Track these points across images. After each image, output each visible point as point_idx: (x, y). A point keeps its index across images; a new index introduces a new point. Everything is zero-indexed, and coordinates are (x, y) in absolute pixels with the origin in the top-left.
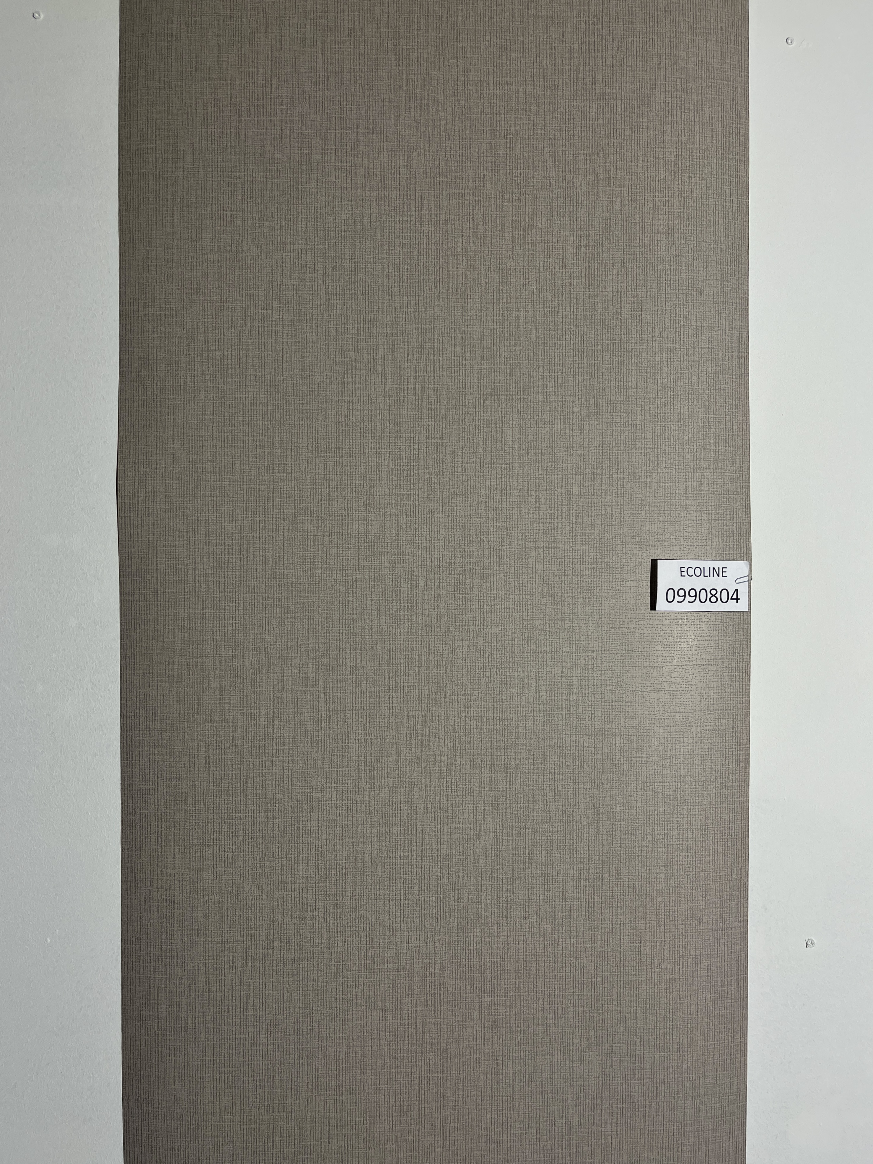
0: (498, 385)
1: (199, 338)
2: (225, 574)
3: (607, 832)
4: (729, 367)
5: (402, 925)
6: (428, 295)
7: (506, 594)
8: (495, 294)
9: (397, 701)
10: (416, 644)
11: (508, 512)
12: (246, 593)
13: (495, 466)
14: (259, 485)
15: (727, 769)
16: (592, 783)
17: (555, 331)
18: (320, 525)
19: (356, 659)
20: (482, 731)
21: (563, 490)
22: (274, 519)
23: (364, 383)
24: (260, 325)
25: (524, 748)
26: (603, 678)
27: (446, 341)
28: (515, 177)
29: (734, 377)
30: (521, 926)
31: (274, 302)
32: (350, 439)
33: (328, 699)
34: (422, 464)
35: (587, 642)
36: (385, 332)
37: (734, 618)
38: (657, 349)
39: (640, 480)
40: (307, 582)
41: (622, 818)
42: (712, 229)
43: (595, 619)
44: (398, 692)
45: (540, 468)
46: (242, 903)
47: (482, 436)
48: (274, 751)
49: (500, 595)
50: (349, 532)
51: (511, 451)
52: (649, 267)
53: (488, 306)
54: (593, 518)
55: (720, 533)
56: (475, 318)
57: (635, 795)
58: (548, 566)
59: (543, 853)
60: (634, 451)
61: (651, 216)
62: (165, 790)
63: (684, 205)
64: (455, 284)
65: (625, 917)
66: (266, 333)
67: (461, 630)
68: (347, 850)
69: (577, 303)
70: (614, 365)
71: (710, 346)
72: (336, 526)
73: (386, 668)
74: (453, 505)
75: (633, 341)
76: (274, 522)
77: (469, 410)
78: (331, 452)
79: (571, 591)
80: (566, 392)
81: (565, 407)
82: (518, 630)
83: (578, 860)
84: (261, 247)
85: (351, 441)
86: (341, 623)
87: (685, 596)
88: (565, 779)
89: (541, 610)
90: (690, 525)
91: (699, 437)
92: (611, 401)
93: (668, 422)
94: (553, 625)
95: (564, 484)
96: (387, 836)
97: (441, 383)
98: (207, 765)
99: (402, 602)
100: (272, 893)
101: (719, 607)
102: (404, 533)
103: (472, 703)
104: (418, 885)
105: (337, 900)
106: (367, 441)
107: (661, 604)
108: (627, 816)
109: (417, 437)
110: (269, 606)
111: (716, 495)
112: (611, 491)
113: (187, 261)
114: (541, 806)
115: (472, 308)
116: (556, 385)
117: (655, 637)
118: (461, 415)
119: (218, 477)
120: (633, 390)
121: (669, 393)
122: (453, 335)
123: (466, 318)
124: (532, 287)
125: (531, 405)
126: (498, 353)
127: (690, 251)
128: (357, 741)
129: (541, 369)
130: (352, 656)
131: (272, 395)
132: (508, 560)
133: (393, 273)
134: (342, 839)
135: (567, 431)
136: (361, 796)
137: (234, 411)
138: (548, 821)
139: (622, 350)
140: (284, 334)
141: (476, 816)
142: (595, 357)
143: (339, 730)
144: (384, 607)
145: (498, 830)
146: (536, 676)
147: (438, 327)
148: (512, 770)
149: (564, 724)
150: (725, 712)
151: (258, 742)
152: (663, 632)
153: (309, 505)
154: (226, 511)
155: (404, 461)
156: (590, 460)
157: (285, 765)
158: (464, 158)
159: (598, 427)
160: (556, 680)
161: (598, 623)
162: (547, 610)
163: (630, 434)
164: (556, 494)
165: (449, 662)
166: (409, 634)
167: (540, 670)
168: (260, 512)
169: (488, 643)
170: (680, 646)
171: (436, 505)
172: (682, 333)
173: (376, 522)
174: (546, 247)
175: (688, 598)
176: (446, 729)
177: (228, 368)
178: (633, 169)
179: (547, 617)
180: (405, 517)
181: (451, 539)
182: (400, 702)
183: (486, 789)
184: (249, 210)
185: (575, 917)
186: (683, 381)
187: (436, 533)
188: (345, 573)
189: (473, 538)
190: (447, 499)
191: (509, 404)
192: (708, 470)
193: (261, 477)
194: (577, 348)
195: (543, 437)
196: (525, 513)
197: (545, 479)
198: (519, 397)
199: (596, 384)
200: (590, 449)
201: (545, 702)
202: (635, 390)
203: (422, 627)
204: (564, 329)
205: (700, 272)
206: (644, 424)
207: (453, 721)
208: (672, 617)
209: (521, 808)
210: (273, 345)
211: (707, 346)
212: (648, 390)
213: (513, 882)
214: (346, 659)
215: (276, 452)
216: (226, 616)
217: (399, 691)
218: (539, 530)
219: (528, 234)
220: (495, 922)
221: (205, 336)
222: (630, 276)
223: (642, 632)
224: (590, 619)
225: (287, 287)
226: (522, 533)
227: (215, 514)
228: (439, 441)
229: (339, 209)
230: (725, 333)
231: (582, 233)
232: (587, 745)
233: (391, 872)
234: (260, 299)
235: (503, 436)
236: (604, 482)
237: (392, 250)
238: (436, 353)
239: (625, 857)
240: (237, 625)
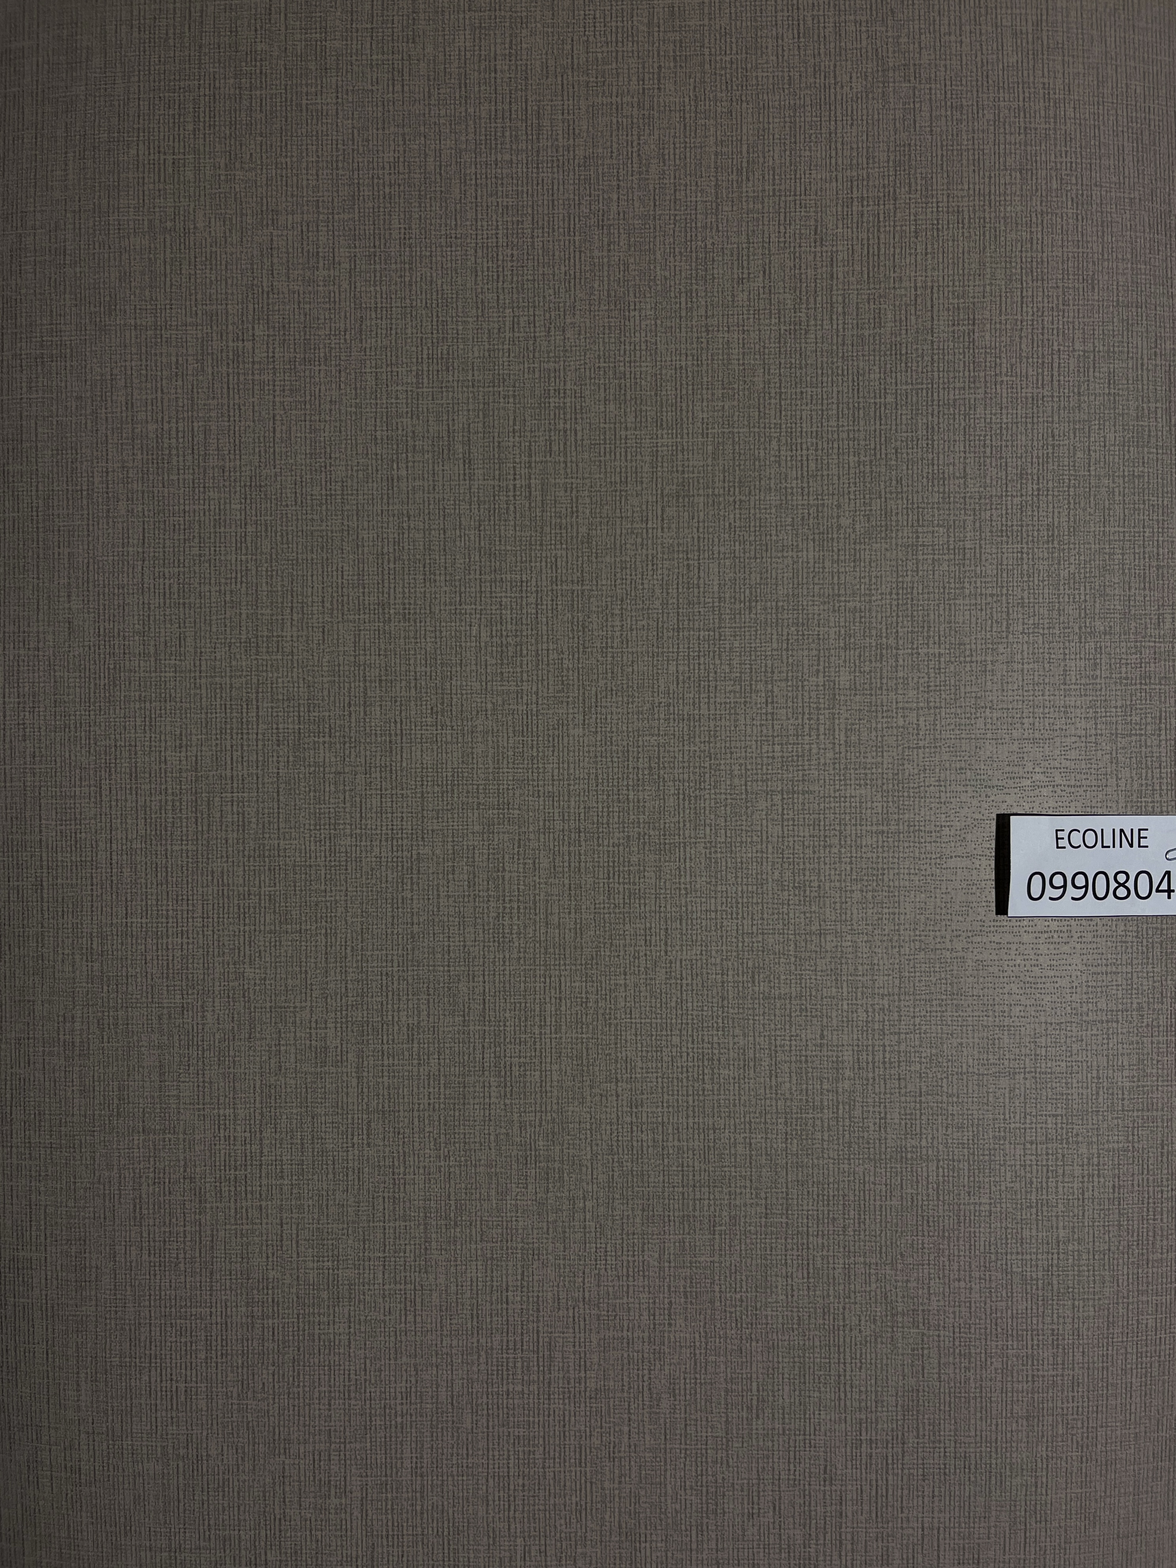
0: (691, 475)
1: (114, 398)
2: (166, 850)
3: (913, 1350)
4: (1149, 431)
5: (513, 1526)
6: (552, 305)
7: (710, 883)
8: (683, 299)
9: (500, 1092)
10: (535, 982)
11: (712, 724)
12: (207, 886)
13: (686, 634)
14: (231, 677)
15: (1151, 1227)
16: (881, 1253)
17: (801, 368)
18: (347, 752)
19: (419, 1012)
20: (665, 1152)
21: (821, 679)
22: (260, 743)
23: (431, 478)
24: (231, 371)
25: (748, 1185)
26: (903, 1047)
27: (588, 393)
28: (722, 68)
29: (1160, 451)
30: (744, 1530)
31: (256, 326)
32: (404, 587)
33: (365, 1090)
34: (544, 632)
35: (869, 977)
36: (470, 378)
37: (1162, 930)
38: (1004, 400)
39: (974, 659)
40: (322, 864)
41: (942, 1323)
42: (1112, 162)
43: (886, 932)
44: (500, 1076)
45: (774, 637)
46: (205, 1478)
47: (660, 577)
48: (264, 1188)
49: (698, 886)
50: (404, 765)
51: (716, 604)
52: (987, 237)
53: (669, 324)
54: (880, 733)
55: (1134, 760)
56: (643, 347)
57: (967, 1279)
58: (791, 828)
59: (786, 1388)
60: (961, 602)
61: (992, 136)
62: (59, 1262)
63: (1055, 115)
64: (606, 283)
65: (948, 1515)
66: (241, 387)
67: (622, 953)
68: (404, 1378)
69: (844, 313)
70: (919, 432)
71: (1112, 391)
72: (379, 754)
73: (477, 1028)
74: (604, 711)
75: (957, 385)
76: (260, 747)
77: (635, 525)
78: (367, 611)
79: (837, 877)
80: (825, 488)
81: (823, 517)
82: (734, 954)
83: (856, 1404)
84: (231, 219)
85: (407, 590)
86: (389, 942)
87: (1064, 886)
88: (828, 1246)
89: (778, 913)
90: (1074, 746)
91: (1091, 572)
92: (913, 503)
93: (1027, 543)
94: (803, 944)
95: (821, 668)
96: (483, 1353)
97: (580, 476)
98: (138, 1215)
99: (507, 899)
100: (262, 1461)
101: (1133, 907)
102: (511, 765)
103: (645, 1097)
104: (541, 1449)
105: (386, 1475)
106: (438, 590)
107: (1018, 904)
108: (952, 1320)
109: (534, 580)
110: (252, 910)
111: (1126, 685)
112: (915, 680)
113: (91, 252)
114: (781, 1297)
115: (638, 328)
116: (805, 474)
117: (1006, 968)
118: (618, 537)
119: (153, 664)
120: (957, 482)
121: (1030, 485)
122: (602, 381)
123: (627, 347)
124: (756, 284)
125: (755, 514)
126: (690, 414)
127: (1070, 203)
128: (421, 1171)
129: (774, 443)
130: (411, 1006)
131: (254, 506)
132: (713, 817)
133: (485, 264)
134: (396, 1359)
135: (827, 564)
136: (431, 1277)
137: (182, 537)
138: (795, 1326)
139: (936, 403)
140: (277, 388)
141: (654, 1315)
142: (881, 419)
143: (387, 1150)
144: (472, 910)
145: (698, 1344)
146: (770, 1043)
147: (573, 368)
148: (723, 1228)
149: (826, 1138)
150: (1145, 1114)
151: (232, 1172)
152: (1022, 957)
153: (327, 714)
154: (168, 728)
155: (509, 627)
156: (874, 620)
157: (285, 1216)
158: (620, 35)
159: (888, 554)
160: (809, 1053)
161: (891, 941)
162: (791, 915)
163: (952, 568)
164: (806, 688)
165: (600, 1017)
166: (522, 962)
167: (778, 1033)
168: (232, 729)
169: (676, 979)
170: (1057, 985)
171: (571, 711)
172: (1056, 365)
173: (455, 746)
174: (782, 205)
175: (1071, 892)
176: (595, 1148)
177: (170, 454)
178: (954, 49)
179: (791, 927)
180: (511, 735)
181: (600, 777)
182: (505, 1095)
183: (672, 1264)
184: (207, 149)
185: (850, 1514)
186: (1059, 461)
187: (572, 766)
188: (397, 846)
189: (643, 775)
190: (593, 700)
191: (711, 513)
192: (1108, 637)
193: (234, 663)
194: (845, 400)
195: (780, 577)
196: (746, 725)
197: (785, 657)
198: (731, 499)
199: (883, 470)
200: (874, 598)
201: (788, 1096)
202: (962, 481)
203: (546, 949)
204: (819, 366)
205: (1090, 245)
206: (981, 547)
207: (608, 1132)
208: (1039, 928)
209: (742, 1301)
210: (256, 408)
211: (1107, 391)
212: (988, 481)
213: (727, 1446)
214: (399, 1011)
215: (262, 614)
216: (170, 930)
217: (503, 1073)
218: (773, 758)
219: (748, 179)
220: (694, 1523)
221: (127, 395)
222: (951, 256)
223: (980, 957)
224: (876, 932)
225: (281, 296)
226: (741, 765)
227: (148, 735)
228: (575, 587)
229: (380, 143)
230: (1142, 365)
231: (855, 174)
232: (872, 1179)
233: (491, 1424)
234: (230, 322)
235: (702, 574)
236: (901, 662)
237: (482, 219)
238: (568, 416)
239: (948, 1399)
240: (190, 946)
